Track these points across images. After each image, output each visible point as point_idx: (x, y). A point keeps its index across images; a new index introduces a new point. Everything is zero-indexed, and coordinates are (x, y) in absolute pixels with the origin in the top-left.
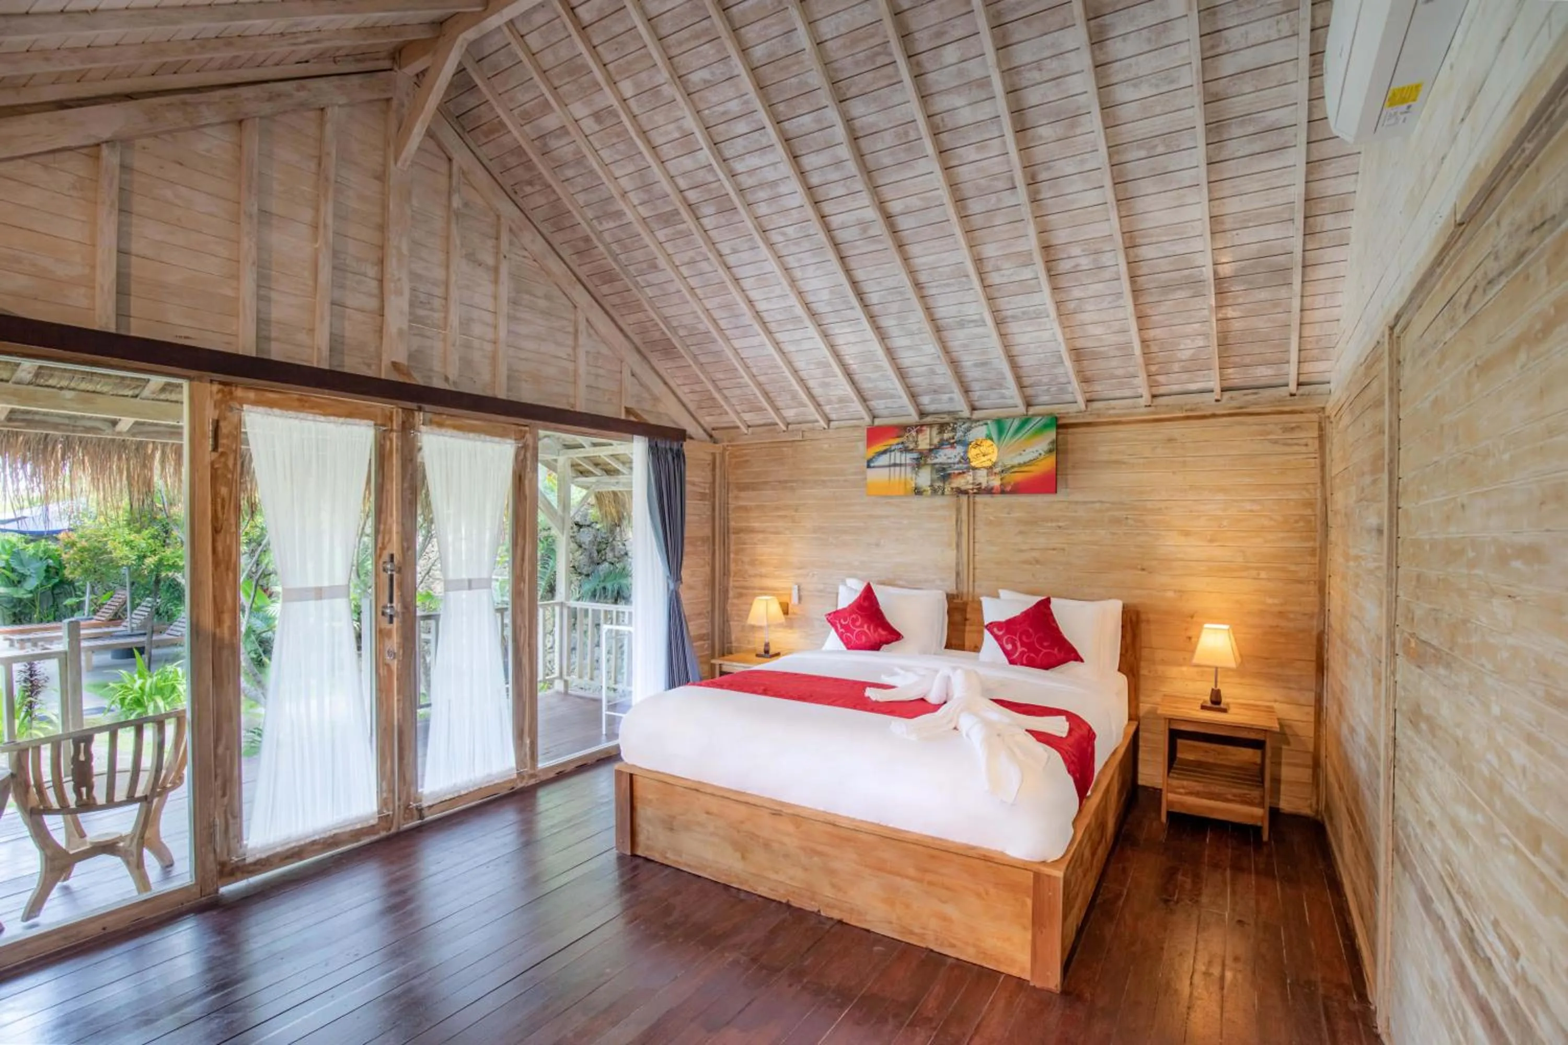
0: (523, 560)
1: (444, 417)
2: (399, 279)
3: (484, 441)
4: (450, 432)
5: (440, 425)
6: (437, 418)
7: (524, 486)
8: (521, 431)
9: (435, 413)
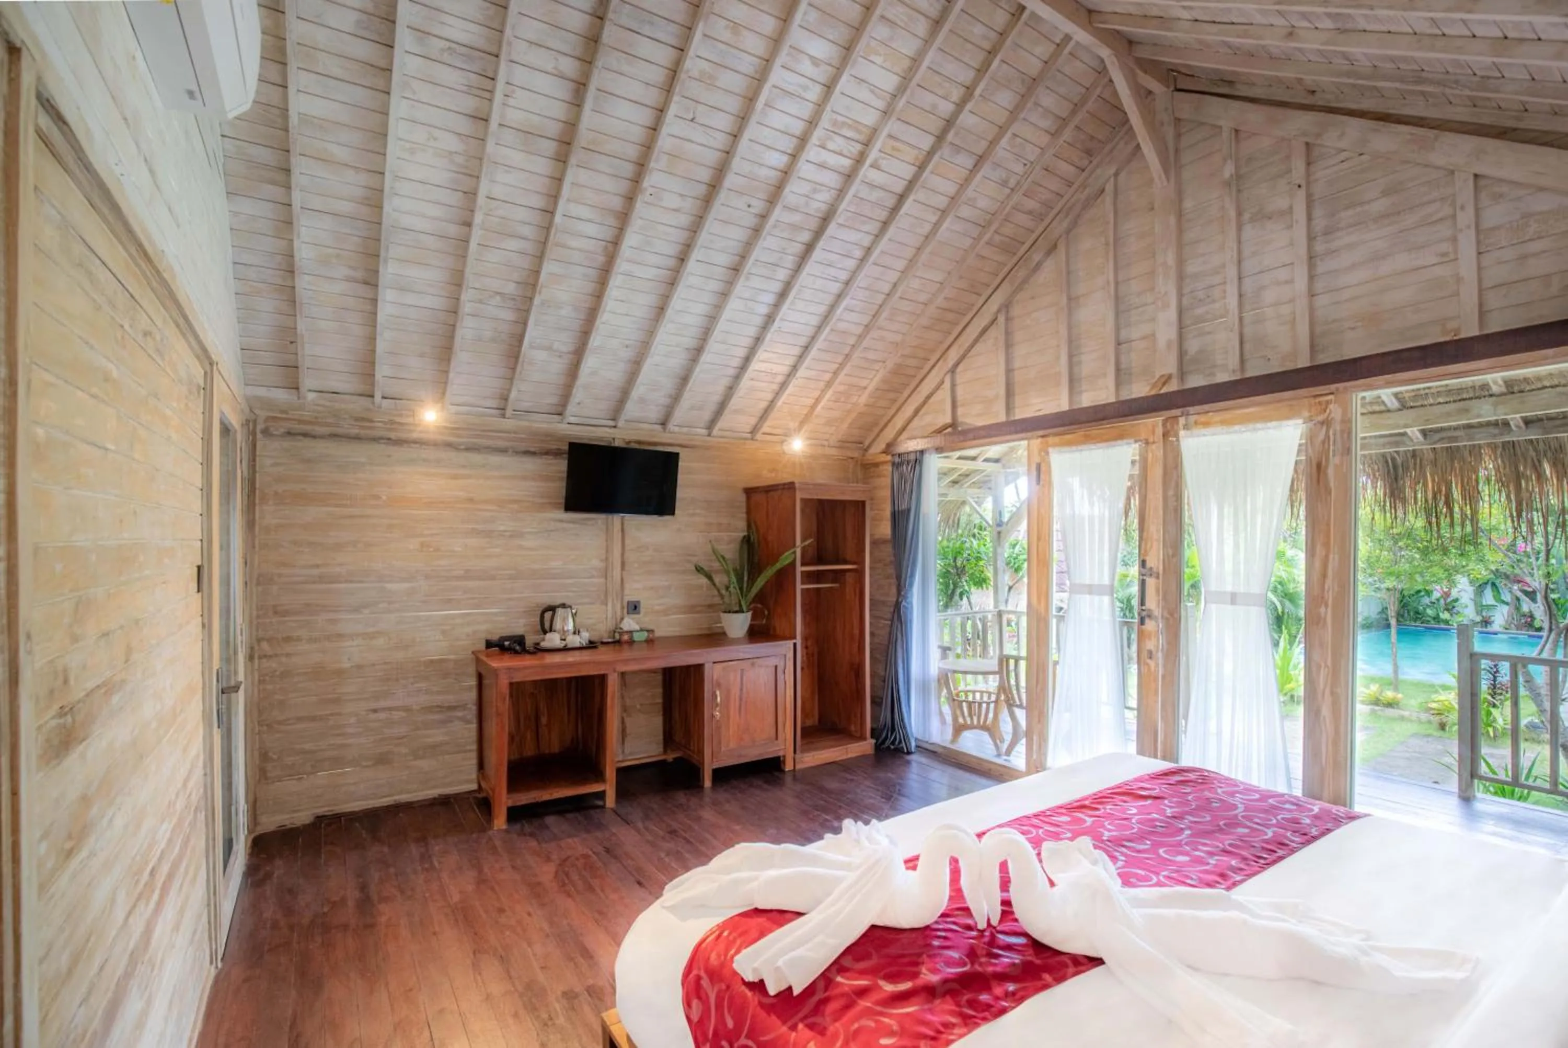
0: (1324, 576)
1: (1211, 414)
2: (1166, 293)
3: (1255, 430)
4: (1219, 429)
5: (1206, 424)
6: (1203, 418)
7: (1326, 474)
8: (1320, 403)
9: (1198, 414)
